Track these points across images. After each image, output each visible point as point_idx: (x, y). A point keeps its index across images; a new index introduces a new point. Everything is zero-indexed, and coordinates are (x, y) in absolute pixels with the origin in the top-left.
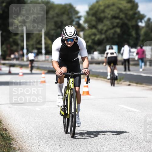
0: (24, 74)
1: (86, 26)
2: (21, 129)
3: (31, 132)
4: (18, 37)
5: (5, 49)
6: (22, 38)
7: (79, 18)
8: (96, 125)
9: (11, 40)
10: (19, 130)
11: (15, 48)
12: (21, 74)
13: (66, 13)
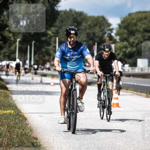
0: (55, 84)
1: (118, 38)
2: (51, 139)
3: (61, 142)
4: (51, 47)
5: (37, 59)
6: (54, 49)
7: (111, 30)
8: (125, 137)
9: (44, 50)
10: (49, 139)
11: (47, 58)
12: (52, 84)
13: (99, 25)
